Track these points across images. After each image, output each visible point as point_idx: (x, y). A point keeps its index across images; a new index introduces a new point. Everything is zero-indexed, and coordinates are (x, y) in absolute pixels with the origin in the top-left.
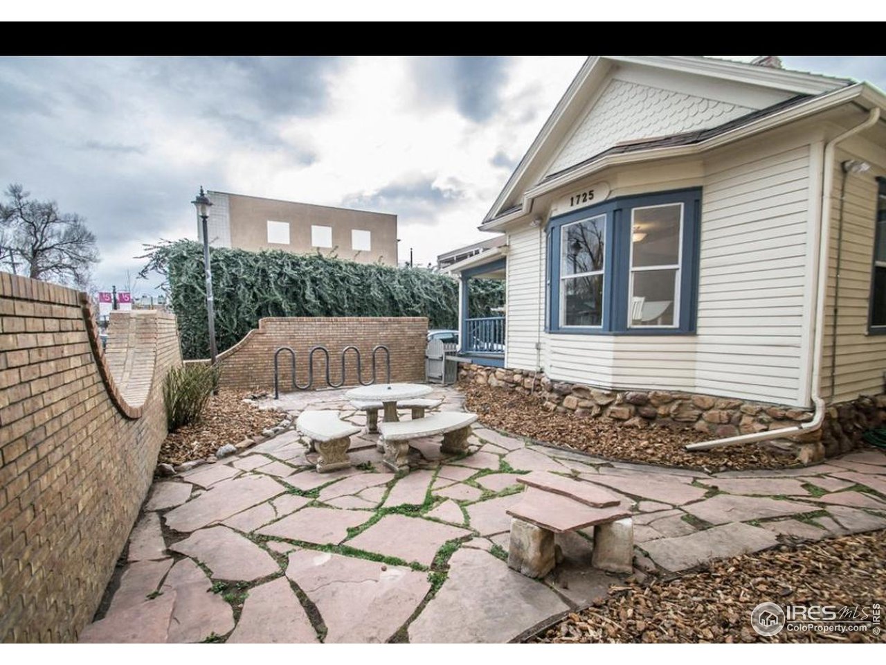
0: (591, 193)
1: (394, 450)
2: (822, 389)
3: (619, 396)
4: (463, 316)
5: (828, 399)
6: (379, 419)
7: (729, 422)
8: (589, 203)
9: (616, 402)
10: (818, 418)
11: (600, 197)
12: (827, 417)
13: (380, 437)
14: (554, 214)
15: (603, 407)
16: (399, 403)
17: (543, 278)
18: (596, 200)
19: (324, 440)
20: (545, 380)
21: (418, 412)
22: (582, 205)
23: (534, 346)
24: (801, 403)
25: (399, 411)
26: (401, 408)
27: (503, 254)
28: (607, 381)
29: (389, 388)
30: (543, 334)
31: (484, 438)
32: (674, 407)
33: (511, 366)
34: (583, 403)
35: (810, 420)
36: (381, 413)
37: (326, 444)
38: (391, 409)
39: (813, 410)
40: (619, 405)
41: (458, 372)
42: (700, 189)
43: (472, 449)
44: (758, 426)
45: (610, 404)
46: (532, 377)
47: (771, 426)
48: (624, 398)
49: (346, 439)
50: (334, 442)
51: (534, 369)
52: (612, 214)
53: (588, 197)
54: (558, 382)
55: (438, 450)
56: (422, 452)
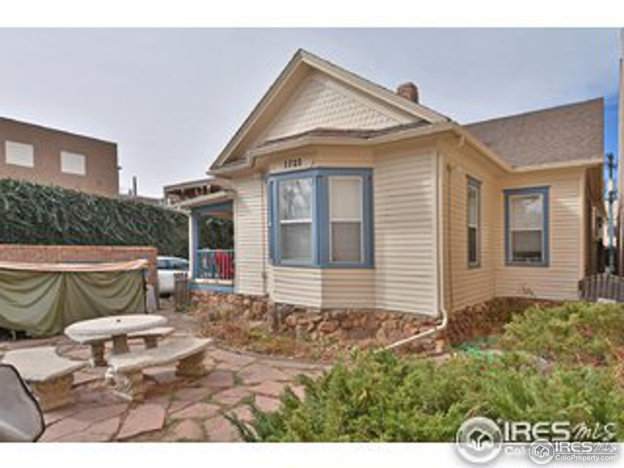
0: (300, 160)
1: (126, 381)
2: (446, 303)
3: (327, 314)
4: (194, 248)
5: (449, 310)
6: (106, 350)
7: (397, 328)
8: (298, 168)
9: (325, 319)
10: (445, 321)
11: (306, 165)
12: (450, 321)
13: (110, 370)
14: (272, 172)
15: (316, 323)
16: (130, 334)
17: (266, 221)
18: (303, 167)
19: (43, 378)
20: (269, 303)
21: (151, 341)
22: (293, 168)
23: (260, 274)
24: (434, 313)
25: (129, 341)
26: (131, 338)
27: (230, 198)
28: (318, 303)
29: (119, 321)
30: (268, 265)
31: (219, 358)
32: (364, 320)
33: (241, 292)
34: (300, 321)
35: (440, 324)
36: (109, 345)
37: (45, 383)
38: (120, 341)
39: (441, 317)
40: (327, 321)
41: (191, 297)
42: (371, 169)
43: (208, 368)
44: (414, 330)
45: (321, 320)
46: (260, 301)
47: (421, 329)
48: (330, 316)
49: (68, 376)
50: (53, 381)
51: (261, 294)
52: (315, 179)
53: (297, 163)
54: (280, 304)
55: (173, 375)
56: (157, 379)
